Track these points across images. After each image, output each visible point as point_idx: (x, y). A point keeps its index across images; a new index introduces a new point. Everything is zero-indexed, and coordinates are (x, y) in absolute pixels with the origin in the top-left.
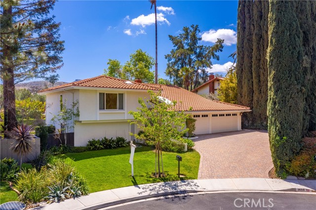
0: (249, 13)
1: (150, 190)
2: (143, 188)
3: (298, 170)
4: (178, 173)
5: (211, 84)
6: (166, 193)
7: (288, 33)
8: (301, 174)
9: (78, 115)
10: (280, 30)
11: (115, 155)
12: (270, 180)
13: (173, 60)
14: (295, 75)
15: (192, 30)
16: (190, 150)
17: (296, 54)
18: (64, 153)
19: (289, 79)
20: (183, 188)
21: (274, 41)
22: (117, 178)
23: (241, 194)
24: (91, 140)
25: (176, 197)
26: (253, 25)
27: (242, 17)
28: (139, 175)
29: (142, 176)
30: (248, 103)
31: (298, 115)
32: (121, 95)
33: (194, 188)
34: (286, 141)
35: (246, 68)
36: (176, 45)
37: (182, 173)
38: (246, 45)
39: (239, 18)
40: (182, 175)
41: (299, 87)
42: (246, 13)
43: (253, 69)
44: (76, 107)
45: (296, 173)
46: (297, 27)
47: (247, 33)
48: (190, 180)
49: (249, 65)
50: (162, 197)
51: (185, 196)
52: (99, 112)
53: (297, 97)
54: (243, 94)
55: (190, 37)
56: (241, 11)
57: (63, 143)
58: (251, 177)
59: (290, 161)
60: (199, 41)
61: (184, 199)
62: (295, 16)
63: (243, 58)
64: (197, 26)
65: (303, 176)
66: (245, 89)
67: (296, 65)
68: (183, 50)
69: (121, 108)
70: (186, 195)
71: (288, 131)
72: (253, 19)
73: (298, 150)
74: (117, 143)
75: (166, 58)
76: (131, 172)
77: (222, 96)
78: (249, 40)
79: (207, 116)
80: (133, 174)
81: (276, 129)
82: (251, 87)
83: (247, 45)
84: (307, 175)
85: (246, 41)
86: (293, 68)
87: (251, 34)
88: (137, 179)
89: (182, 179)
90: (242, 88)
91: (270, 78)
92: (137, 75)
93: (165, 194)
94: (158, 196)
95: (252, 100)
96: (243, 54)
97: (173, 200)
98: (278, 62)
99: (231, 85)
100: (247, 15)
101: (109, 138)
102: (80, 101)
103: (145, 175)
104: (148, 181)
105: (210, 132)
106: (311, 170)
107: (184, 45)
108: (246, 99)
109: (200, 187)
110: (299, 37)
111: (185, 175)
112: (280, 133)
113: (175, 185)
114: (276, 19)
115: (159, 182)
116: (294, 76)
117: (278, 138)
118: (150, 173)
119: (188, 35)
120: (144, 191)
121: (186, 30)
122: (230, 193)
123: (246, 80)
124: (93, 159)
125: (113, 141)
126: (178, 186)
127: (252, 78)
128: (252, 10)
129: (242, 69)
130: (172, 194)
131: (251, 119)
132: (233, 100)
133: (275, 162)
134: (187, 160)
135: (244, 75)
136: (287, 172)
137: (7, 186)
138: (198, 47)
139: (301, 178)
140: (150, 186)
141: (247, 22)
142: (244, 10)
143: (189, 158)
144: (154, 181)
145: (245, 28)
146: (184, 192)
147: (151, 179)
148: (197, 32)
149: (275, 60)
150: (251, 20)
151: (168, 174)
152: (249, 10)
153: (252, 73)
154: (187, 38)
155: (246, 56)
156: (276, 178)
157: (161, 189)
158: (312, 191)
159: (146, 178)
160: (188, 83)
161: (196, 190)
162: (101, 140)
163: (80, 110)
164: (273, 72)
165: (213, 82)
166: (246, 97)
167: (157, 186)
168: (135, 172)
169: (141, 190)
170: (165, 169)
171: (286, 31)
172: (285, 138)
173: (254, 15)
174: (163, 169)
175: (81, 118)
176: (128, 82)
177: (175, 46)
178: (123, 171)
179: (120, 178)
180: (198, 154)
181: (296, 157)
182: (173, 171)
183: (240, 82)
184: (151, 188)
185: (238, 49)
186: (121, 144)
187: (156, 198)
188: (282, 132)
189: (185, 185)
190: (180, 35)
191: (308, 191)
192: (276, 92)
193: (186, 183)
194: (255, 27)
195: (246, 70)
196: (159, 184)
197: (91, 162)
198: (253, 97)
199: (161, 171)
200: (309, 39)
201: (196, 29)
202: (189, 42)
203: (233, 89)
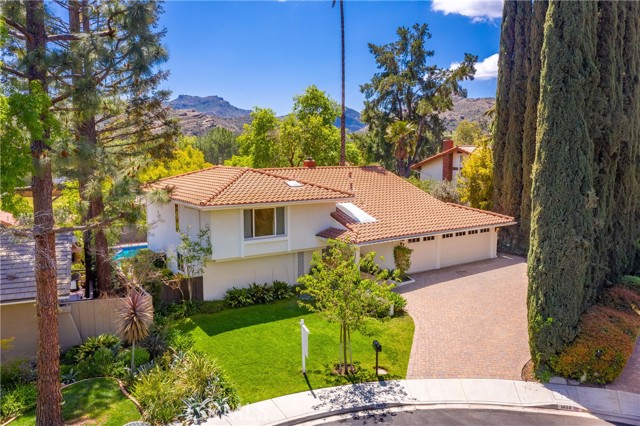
0: (523, 34)
1: (332, 401)
2: (321, 397)
3: (569, 369)
4: (375, 365)
5: (447, 157)
6: (355, 407)
7: (567, 147)
8: (574, 376)
9: (209, 251)
10: (555, 138)
11: (273, 320)
12: (521, 384)
13: (375, 97)
14: (575, 218)
15: (416, 34)
16: (400, 313)
17: (578, 184)
18: (189, 316)
19: (563, 224)
20: (381, 399)
21: (543, 157)
22: (279, 375)
23: (470, 414)
24: (231, 288)
25: (370, 416)
26: (529, 59)
27: (508, 42)
28: (313, 370)
29: (319, 372)
30: (511, 207)
31: (573, 284)
32: (281, 210)
33: (399, 399)
34: (553, 324)
35: (512, 142)
36: (383, 64)
37: (382, 365)
38: (513, 98)
39: (503, 42)
40: (383, 368)
41: (578, 239)
42: (516, 35)
43: (524, 144)
44: (205, 237)
45: (565, 373)
46: (584, 135)
47: (516, 74)
48: (394, 382)
49: (517, 136)
50: (349, 416)
51: (384, 415)
52: (244, 242)
53: (574, 255)
54: (504, 190)
55: (410, 48)
56: (507, 30)
57: (187, 298)
58: (493, 376)
59: (557, 353)
60: (428, 58)
61: (382, 420)
62: (582, 116)
63: (506, 122)
64: (425, 26)
65: (577, 379)
66: (507, 181)
67: (576, 201)
68: (395, 77)
69: (282, 232)
70: (386, 411)
71: (556, 309)
72: (530, 48)
73: (571, 338)
74: (274, 292)
75: (362, 91)
76: (300, 363)
77: (465, 190)
78: (519, 88)
79: (433, 238)
80: (304, 368)
81: (537, 302)
82: (519, 178)
83: (516, 97)
84: (583, 378)
85: (513, 89)
86: (572, 207)
87: (524, 77)
88: (311, 377)
89: (381, 379)
90: (502, 178)
91: (534, 215)
92: (306, 139)
93: (354, 410)
94: (344, 414)
95: (519, 203)
96: (508, 115)
97: (365, 423)
98: (548, 193)
99: (482, 171)
100: (518, 39)
101: (260, 283)
102: (212, 228)
103: (323, 369)
104: (329, 382)
105: (438, 267)
106: (590, 372)
107: (399, 64)
108: (507, 201)
109: (409, 396)
110: (585, 153)
111: (386, 370)
112: (544, 310)
113: (369, 392)
114: (548, 117)
115: (344, 384)
116: (571, 221)
117: (539, 318)
118: (331, 366)
119: (406, 44)
120: (322, 402)
121: (403, 34)
122: (454, 410)
123: (510, 165)
124: (237, 330)
125: (268, 290)
126: (374, 395)
127: (522, 162)
128: (529, 28)
129: (504, 143)
130: (365, 409)
131: (516, 236)
132: (485, 200)
133: (533, 353)
134: (393, 336)
135: (507, 155)
136: (552, 370)
137: (116, 389)
138: (427, 69)
139: (572, 382)
140: (332, 392)
141: (518, 51)
142: (513, 27)
143: (395, 331)
144: (338, 383)
145: (513, 63)
146: (383, 406)
147: (333, 379)
148: (426, 38)
149: (543, 189)
150: (526, 49)
151: (360, 368)
152: (522, 28)
153: (521, 153)
154: (404, 49)
155: (512, 119)
156: (532, 380)
157: (347, 400)
158: (583, 411)
159: (325, 377)
160: (403, 153)
161: (402, 402)
162: (248, 287)
163: (212, 242)
164: (539, 209)
165: (451, 155)
166: (509, 196)
167: (342, 393)
168: (307, 365)
169: (318, 402)
170: (354, 359)
171: (563, 142)
172: (550, 319)
173: (532, 39)
174: (351, 358)
175: (215, 256)
176: (292, 183)
177: (379, 67)
178: (288, 362)
179: (284, 375)
180: (411, 322)
181: (568, 349)
182: (368, 360)
183: (498, 166)
184: (333, 396)
185: (499, 105)
186: (282, 294)
187: (339, 418)
188: (547, 310)
189: (386, 391)
190: (392, 44)
191: (576, 410)
192: (542, 242)
193: (387, 388)
194: (533, 65)
195: (511, 145)
196: (345, 388)
197: (236, 339)
198: (520, 197)
199: (348, 361)
200: (611, 142)
201: (423, 33)
202: (409, 58)
203: (486, 179)
